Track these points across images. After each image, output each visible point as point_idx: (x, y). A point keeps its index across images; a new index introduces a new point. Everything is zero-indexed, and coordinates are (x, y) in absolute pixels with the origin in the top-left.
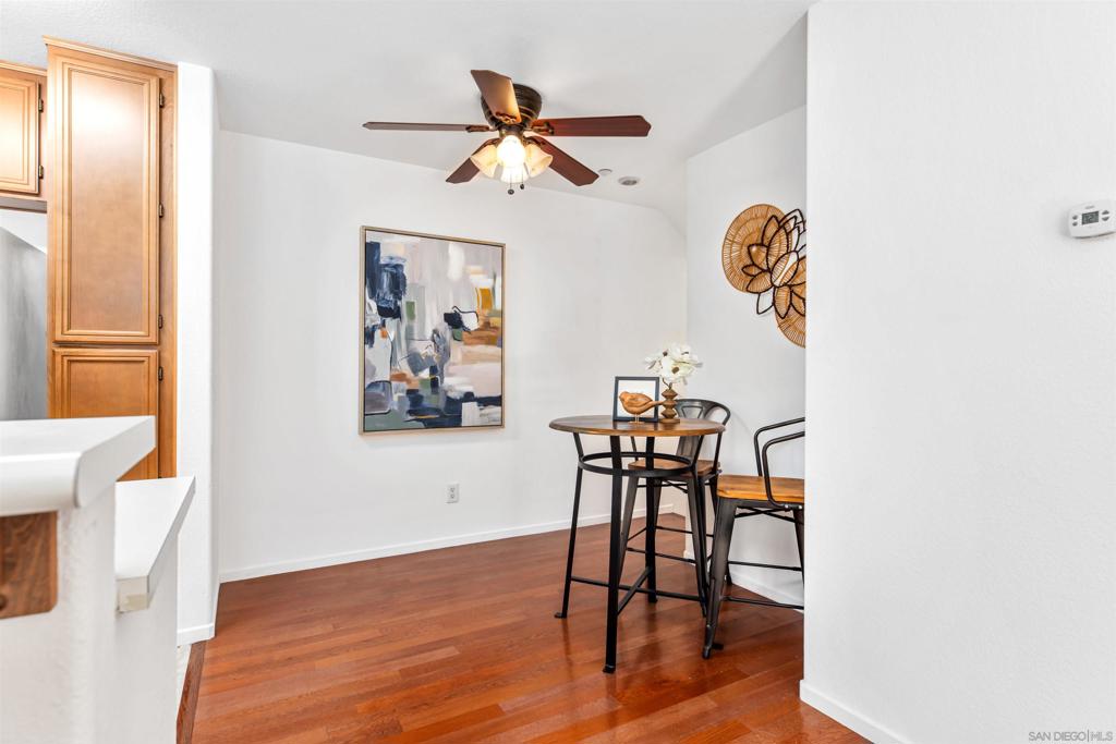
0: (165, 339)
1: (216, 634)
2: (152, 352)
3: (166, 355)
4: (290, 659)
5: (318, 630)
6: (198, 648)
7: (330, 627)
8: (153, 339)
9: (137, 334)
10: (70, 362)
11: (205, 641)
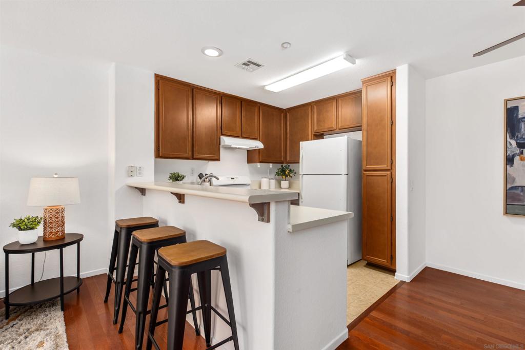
0: (393, 168)
1: (411, 282)
2: (389, 172)
3: (393, 173)
4: (430, 303)
5: (452, 301)
6: (402, 282)
7: (458, 303)
8: (389, 168)
9: (384, 167)
10: (367, 176)
11: (405, 282)
